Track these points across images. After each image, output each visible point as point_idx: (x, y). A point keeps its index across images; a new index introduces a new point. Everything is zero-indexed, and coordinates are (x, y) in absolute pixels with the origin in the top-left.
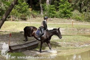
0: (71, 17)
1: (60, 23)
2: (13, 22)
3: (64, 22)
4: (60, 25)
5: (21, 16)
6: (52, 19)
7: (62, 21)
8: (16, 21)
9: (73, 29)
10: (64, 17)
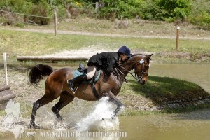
0: (186, 17)
1: (151, 34)
2: (8, 28)
3: (165, 33)
4: (147, 40)
5: (34, 11)
6: (127, 22)
7: (158, 30)
8: (17, 25)
9: (180, 53)
10: (167, 16)
